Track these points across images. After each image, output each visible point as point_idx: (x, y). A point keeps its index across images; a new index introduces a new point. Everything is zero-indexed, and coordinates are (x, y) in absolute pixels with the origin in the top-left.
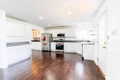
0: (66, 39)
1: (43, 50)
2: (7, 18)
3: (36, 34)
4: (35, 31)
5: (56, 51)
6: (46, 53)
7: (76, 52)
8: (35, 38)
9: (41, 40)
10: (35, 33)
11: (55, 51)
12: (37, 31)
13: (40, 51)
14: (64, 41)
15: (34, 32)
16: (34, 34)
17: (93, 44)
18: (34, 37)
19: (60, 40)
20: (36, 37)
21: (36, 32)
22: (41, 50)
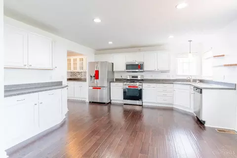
0: (147, 76)
1: (93, 101)
2: (8, 18)
3: (75, 64)
4: (72, 58)
5: (125, 104)
6: (99, 107)
7: (174, 106)
8: (73, 73)
9: (88, 78)
10: (72, 62)
11: (122, 102)
12: (78, 58)
13: (84, 102)
14: (142, 81)
15: (69, 60)
16: (69, 64)
17: (232, 89)
18: (69, 71)
19: (133, 77)
20: (74, 71)
21: (75, 60)
22: (87, 101)
